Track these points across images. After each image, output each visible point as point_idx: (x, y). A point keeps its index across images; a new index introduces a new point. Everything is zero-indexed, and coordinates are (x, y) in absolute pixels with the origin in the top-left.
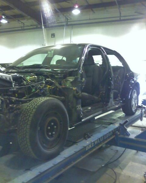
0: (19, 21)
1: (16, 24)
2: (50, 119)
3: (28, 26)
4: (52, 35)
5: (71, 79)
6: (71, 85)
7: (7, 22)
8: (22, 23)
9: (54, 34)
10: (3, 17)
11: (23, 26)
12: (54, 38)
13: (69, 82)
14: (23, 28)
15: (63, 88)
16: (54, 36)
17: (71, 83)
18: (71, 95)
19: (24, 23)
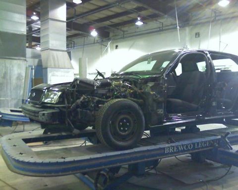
0: (156, 20)
1: (153, 25)
2: (122, 116)
3: (168, 26)
4: (196, 35)
5: (150, 84)
6: (150, 89)
7: (142, 23)
8: (160, 23)
9: (199, 33)
10: (139, 19)
11: (161, 26)
12: (199, 38)
13: (149, 87)
14: (161, 29)
15: (142, 93)
16: (199, 35)
17: (151, 87)
18: (150, 100)
19: (162, 23)
